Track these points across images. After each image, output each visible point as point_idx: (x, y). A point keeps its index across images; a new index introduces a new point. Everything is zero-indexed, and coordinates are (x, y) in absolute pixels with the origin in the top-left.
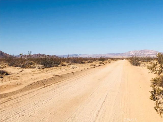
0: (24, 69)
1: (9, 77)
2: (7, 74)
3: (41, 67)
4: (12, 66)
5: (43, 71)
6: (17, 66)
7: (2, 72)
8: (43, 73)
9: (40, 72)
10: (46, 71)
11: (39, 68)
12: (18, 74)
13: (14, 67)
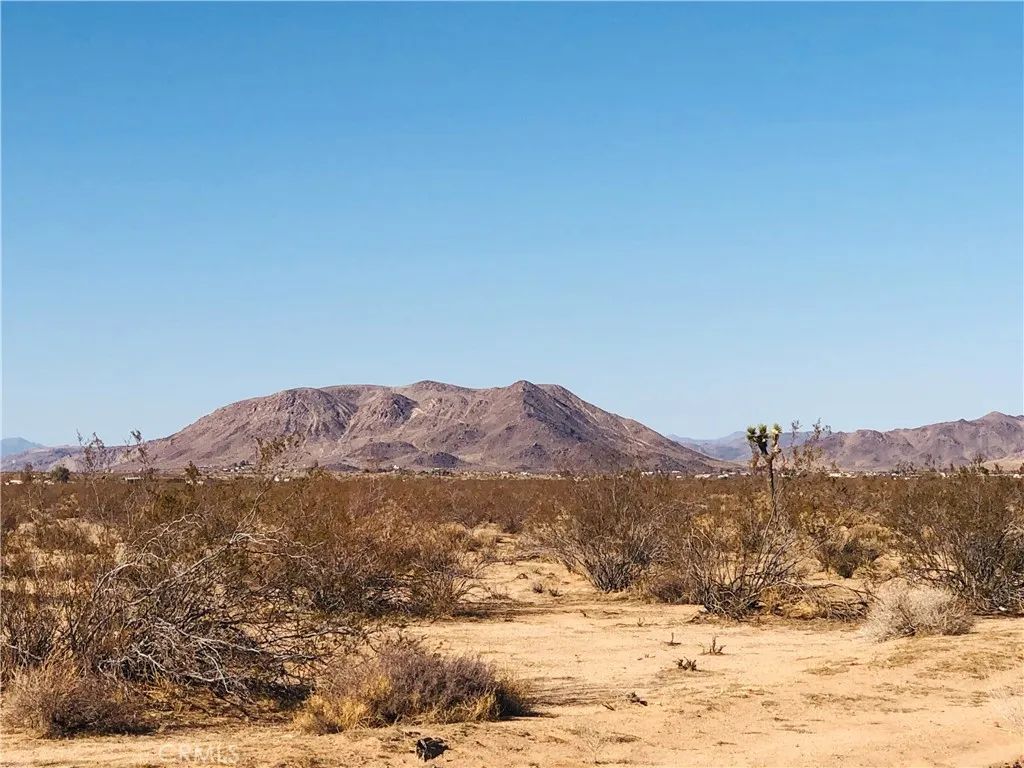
0: (735, 637)
1: (512, 742)
2: (510, 705)
3: (927, 619)
4: (625, 584)
5: (932, 673)
6: (670, 594)
7: (451, 685)
8: (928, 700)
9: (902, 676)
10: (975, 671)
11: (908, 628)
12: (635, 699)
13: (647, 599)
